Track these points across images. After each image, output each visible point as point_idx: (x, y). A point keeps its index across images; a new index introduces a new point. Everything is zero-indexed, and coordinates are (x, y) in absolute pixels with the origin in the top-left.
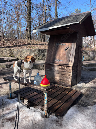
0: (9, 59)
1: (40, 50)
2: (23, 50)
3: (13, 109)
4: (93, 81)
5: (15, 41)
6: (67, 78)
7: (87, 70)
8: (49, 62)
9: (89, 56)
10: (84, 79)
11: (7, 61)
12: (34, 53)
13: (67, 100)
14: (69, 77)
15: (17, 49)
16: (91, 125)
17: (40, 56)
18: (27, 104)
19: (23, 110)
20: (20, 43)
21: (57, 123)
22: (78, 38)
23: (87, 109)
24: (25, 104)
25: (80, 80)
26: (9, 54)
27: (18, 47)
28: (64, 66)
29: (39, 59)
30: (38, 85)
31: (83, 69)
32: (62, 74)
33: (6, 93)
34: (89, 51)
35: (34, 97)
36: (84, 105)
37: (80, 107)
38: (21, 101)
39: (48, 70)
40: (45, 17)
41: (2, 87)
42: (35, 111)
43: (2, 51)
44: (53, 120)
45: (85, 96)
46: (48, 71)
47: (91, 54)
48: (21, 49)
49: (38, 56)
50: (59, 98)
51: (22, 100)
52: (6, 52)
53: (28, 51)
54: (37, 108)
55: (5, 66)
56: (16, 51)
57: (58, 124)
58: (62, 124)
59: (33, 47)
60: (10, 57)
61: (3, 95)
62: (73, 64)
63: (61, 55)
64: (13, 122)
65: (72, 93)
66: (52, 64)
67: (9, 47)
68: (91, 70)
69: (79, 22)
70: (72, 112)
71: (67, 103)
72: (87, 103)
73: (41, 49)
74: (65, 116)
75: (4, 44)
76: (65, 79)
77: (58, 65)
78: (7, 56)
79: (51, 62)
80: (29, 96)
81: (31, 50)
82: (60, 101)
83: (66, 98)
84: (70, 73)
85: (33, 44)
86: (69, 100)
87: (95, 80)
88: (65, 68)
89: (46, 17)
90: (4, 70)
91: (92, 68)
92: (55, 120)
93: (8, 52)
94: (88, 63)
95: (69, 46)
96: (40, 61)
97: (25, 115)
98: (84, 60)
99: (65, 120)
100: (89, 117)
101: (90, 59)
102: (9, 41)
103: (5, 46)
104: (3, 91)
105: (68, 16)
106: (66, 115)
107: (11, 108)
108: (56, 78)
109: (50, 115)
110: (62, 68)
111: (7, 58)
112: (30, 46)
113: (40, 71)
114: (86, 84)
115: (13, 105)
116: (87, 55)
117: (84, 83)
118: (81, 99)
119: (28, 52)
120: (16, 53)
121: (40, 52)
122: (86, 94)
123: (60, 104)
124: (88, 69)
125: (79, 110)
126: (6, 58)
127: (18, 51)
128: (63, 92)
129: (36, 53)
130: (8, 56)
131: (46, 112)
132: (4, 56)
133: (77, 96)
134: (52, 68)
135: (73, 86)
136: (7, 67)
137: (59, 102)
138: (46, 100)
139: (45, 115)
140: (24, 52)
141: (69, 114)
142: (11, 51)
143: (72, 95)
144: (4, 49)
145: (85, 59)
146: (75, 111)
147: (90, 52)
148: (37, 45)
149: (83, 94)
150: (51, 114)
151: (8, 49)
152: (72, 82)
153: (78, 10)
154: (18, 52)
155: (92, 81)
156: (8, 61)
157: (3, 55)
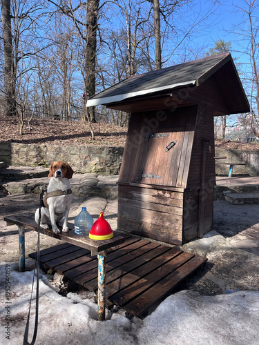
0: (32, 171)
1: (114, 149)
2: (71, 148)
3: (24, 295)
4: (248, 232)
5: (52, 125)
6: (170, 221)
7: (236, 202)
8: (127, 181)
9: (247, 164)
10: (223, 225)
11: (28, 176)
12: (100, 157)
13: (163, 278)
14: (177, 220)
15: (55, 146)
16: (211, 342)
17: (115, 165)
18: (60, 286)
19: (47, 298)
20: (64, 130)
21: (126, 333)
22: (199, 118)
23: (211, 302)
24: (54, 286)
25: (209, 227)
26: (35, 160)
27: (59, 142)
28: (164, 191)
29: (111, 172)
30: (85, 235)
31: (226, 198)
32: (158, 211)
33: (13, 256)
34: (248, 152)
35: (79, 269)
36: (208, 292)
37: (195, 296)
38: (46, 278)
39: (125, 199)
40: (133, 65)
41: (4, 242)
42: (76, 303)
43: (17, 152)
44: (118, 325)
45: (217, 271)
46: (124, 202)
47: (252, 159)
48: (64, 145)
49: (109, 165)
50: (144, 272)
51: (49, 274)
52: (27, 154)
53: (83, 151)
54: (84, 296)
55: (21, 190)
56: (53, 150)
57: (128, 336)
58: (138, 336)
59: (98, 142)
60: (37, 167)
61: (6, 261)
62: (184, 184)
63: (157, 161)
64: (17, 327)
65: (181, 259)
66: (134, 184)
67: (36, 141)
68: (248, 202)
69: (193, 82)
70: (171, 307)
71: (162, 284)
72: (218, 287)
73: (117, 146)
74: (148, 317)
75: (23, 134)
76: (167, 224)
77: (150, 186)
78: (29, 163)
79: (133, 179)
80: (68, 265)
81: (90, 149)
82: (144, 280)
83: (161, 272)
84: (177, 209)
85: (97, 134)
86: (167, 278)
87: (254, 228)
88: (167, 195)
89: (135, 64)
90: (17, 200)
91: (251, 196)
92: (121, 326)
93: (33, 153)
94: (241, 185)
95: (177, 139)
96: (113, 178)
97: (49, 312)
98: (233, 176)
99: (148, 327)
100: (212, 322)
101: (251, 173)
102: (38, 125)
103: (26, 138)
104: (7, 251)
105: (178, 66)
106: (153, 313)
107: (18, 294)
108: (143, 220)
109: (114, 314)
110: (159, 196)
111: (30, 169)
112: (89, 138)
113: (109, 204)
114: (228, 239)
115: (26, 287)
116: (242, 161)
117: (222, 236)
118: (203, 278)
119: (84, 154)
120: (52, 155)
121: (113, 153)
122: (220, 264)
123: (142, 286)
124: (240, 200)
125: (190, 302)
126: (26, 170)
127: (59, 151)
128: (158, 258)
129: (104, 155)
130: (32, 163)
131: (102, 305)
132: (21, 165)
133: (193, 269)
134: (135, 194)
135: (188, 241)
136: (26, 192)
137: (140, 282)
138: (102, 273)
139: (100, 312)
140: (73, 153)
141: (160, 311)
142: (39, 151)
143: (178, 266)
144: (23, 147)
145: (236, 172)
146: (178, 306)
147: (250, 153)
148: (110, 136)
149: (212, 265)
150: (116, 311)
151: (32, 145)
152: (186, 232)
153: (223, 44)
154: (57, 154)
155: (244, 232)
156: (30, 178)
157: (18, 161)
